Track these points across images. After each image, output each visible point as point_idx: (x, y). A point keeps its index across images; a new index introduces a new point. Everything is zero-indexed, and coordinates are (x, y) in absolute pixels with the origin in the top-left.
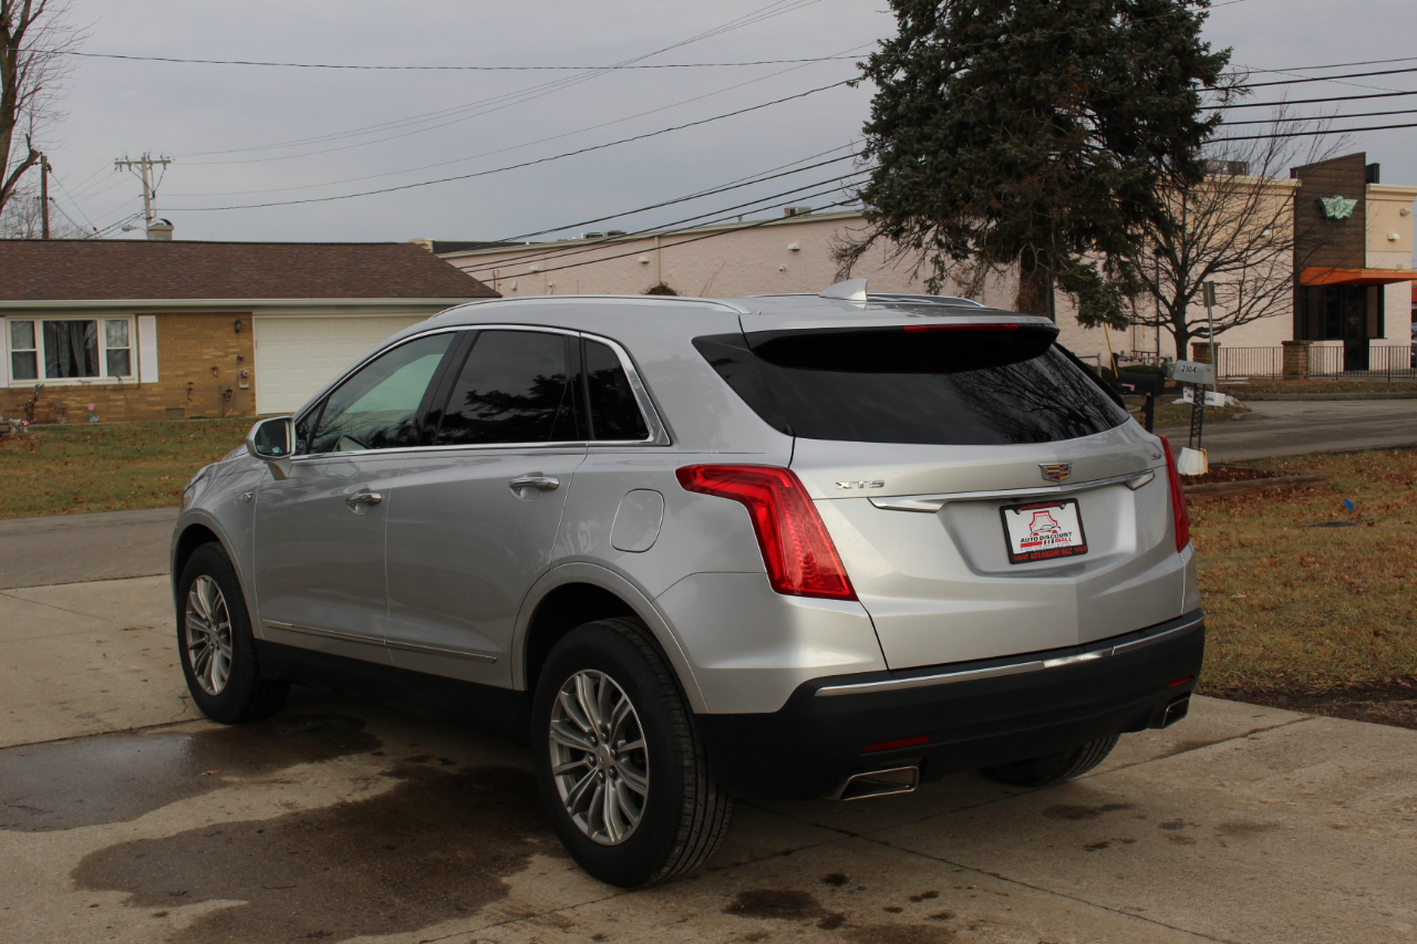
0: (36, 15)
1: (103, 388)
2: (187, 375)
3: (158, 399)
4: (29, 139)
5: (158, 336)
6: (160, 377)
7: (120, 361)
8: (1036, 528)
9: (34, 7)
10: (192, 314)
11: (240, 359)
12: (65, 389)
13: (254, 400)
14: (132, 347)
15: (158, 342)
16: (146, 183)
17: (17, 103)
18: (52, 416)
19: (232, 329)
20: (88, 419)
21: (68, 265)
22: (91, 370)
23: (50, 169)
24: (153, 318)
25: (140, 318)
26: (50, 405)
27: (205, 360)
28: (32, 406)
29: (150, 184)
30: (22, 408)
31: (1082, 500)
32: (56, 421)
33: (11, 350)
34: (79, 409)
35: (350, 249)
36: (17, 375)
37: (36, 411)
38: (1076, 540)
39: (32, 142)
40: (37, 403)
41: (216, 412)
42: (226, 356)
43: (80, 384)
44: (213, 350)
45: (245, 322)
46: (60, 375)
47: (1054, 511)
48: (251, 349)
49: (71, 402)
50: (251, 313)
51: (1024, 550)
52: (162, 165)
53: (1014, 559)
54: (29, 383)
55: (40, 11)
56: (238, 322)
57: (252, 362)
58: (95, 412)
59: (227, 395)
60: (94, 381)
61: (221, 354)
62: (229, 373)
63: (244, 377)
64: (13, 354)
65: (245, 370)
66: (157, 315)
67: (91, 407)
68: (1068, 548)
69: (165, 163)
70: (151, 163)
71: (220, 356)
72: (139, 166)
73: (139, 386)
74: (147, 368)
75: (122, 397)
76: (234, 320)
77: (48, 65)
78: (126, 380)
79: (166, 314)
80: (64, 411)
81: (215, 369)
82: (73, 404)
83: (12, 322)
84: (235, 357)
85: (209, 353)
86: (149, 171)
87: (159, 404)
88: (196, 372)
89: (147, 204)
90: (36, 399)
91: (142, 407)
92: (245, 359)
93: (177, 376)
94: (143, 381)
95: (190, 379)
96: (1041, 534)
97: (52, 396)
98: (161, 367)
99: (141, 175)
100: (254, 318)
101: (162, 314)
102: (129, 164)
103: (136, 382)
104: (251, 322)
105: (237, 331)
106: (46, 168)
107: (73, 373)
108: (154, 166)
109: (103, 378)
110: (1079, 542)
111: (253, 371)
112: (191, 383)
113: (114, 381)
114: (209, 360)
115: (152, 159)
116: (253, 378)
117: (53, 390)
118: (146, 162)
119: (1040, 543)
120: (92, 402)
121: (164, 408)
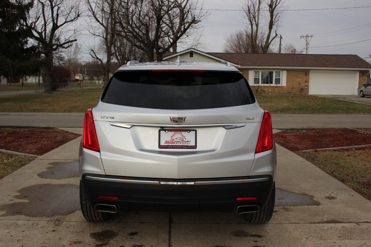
0: (278, 4)
1: (273, 87)
2: (293, 85)
3: (286, 90)
4: (276, 32)
5: (287, 75)
6: (287, 85)
7: (278, 81)
8: (174, 138)
9: (278, 2)
10: (295, 71)
11: (306, 81)
12: (265, 87)
13: (308, 91)
14: (281, 78)
15: (287, 77)
16: (307, 41)
17: (273, 24)
18: (261, 92)
19: (304, 74)
20: (269, 93)
21: (270, 59)
22: (271, 83)
23: (282, 38)
24: (286, 71)
25: (283, 71)
26: (261, 90)
27: (297, 81)
28: (257, 90)
29: (308, 42)
30: (255, 90)
31: (199, 131)
32: (262, 93)
33: (254, 77)
34: (268, 91)
35: (339, 56)
36: (255, 83)
37: (258, 91)
38: (193, 144)
39: (277, 32)
40: (258, 89)
41: (299, 93)
42: (302, 81)
43: (268, 86)
44: (299, 79)
45: (307, 73)
46: (264, 83)
47: (184, 133)
48: (309, 79)
49: (266, 89)
50: (309, 71)
51: (166, 145)
52: (311, 37)
53: (160, 147)
54: (257, 85)
55: (279, 3)
56: (306, 73)
57: (309, 82)
58: (271, 92)
59: (302, 90)
60: (271, 85)
61: (301, 80)
62: (303, 85)
63: (306, 86)
64: (255, 78)
65: (307, 84)
66: (287, 71)
67: (270, 91)
68: (188, 146)
69: (311, 36)
70: (308, 37)
71: (301, 81)
72: (306, 37)
73: (282, 87)
74: (284, 83)
75: (277, 89)
76: (305, 72)
77: (281, 15)
78: (278, 85)
79: (289, 71)
80: (264, 91)
81: (299, 83)
82: (266, 90)
83: (255, 72)
84: (304, 81)
85: (299, 80)
86: (308, 39)
87: (286, 91)
88: (295, 84)
89: (307, 46)
90: (258, 88)
91: (282, 91)
92: (307, 81)
93: (291, 85)
94: (283, 85)
95: (293, 86)
96: (175, 140)
97: (262, 88)
98: (287, 83)
99: (306, 39)
100: (310, 72)
101: (288, 70)
102: (303, 37)
103: (281, 86)
104: (309, 73)
105: (306, 75)
106: (281, 38)
107: (267, 83)
108: (309, 37)
109: (274, 84)
110: (194, 145)
111: (309, 84)
112: (293, 87)
113: (275, 85)
114: (298, 81)
115: (309, 36)
116: (309, 86)
117: (262, 87)
118: (307, 36)
119: (175, 143)
120: (271, 90)
121: (287, 92)
